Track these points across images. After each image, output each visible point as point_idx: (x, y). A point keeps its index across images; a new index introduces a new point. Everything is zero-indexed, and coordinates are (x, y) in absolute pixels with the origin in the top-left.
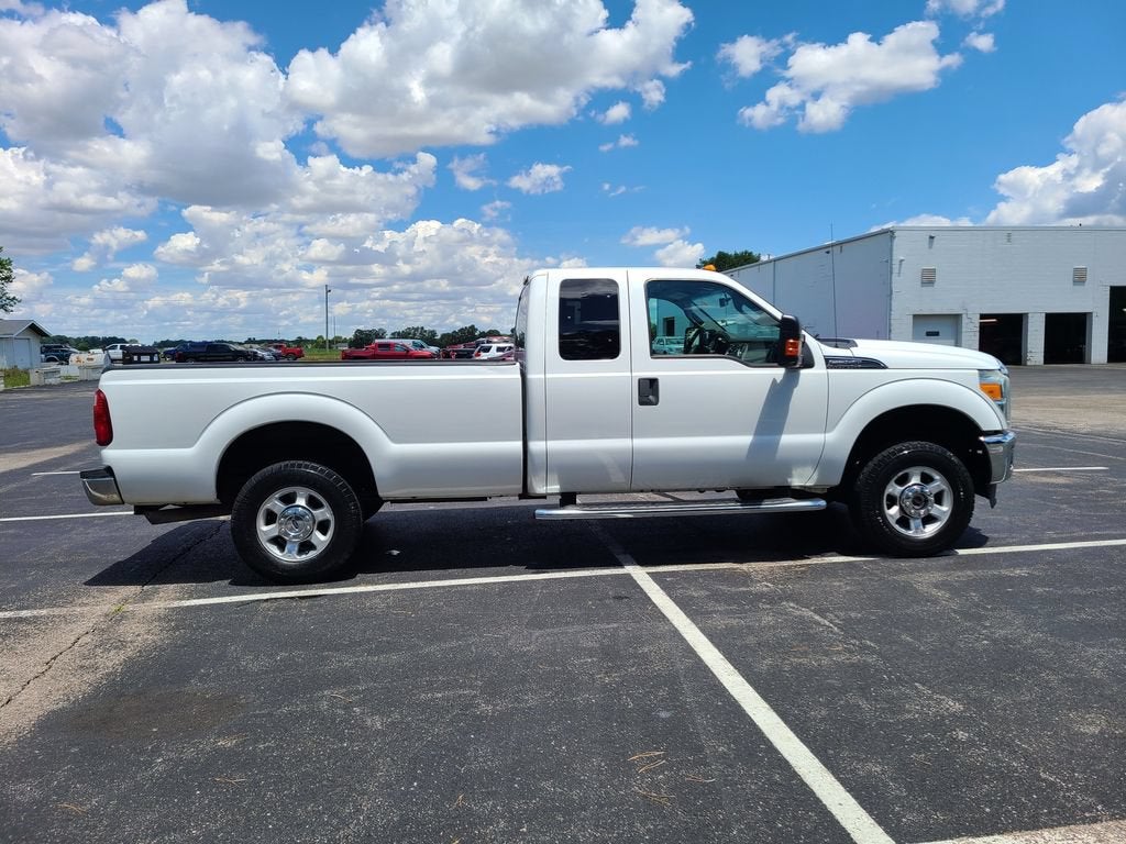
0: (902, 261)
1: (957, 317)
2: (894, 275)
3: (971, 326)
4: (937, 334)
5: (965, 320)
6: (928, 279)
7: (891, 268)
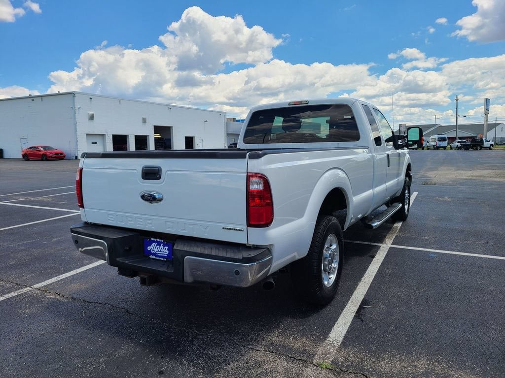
0: (79, 108)
1: (103, 135)
2: (77, 115)
3: (109, 139)
4: (96, 143)
5: (107, 137)
6: (91, 117)
7: (75, 112)
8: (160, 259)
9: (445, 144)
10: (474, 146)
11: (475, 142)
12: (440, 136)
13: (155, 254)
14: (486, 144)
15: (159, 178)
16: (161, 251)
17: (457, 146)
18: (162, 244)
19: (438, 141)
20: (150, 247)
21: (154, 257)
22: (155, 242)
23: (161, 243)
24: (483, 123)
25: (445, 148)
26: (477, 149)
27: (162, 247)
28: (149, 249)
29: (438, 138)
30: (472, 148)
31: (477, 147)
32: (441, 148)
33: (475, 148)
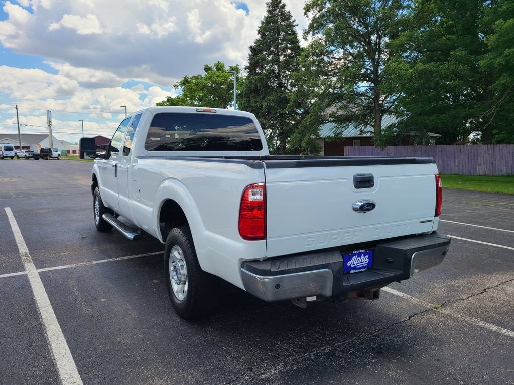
8: (361, 270)
9: (11, 153)
10: (45, 156)
11: (45, 152)
12: (6, 145)
13: (355, 268)
14: (55, 155)
15: (372, 186)
16: (361, 262)
17: (25, 155)
18: (363, 255)
19: (5, 150)
20: (350, 262)
21: (355, 271)
22: (355, 254)
23: (362, 253)
24: (48, 134)
25: (12, 158)
26: (47, 159)
27: (362, 257)
28: (349, 265)
29: (4, 147)
30: (42, 157)
31: (47, 157)
32: (8, 158)
33: (45, 158)
